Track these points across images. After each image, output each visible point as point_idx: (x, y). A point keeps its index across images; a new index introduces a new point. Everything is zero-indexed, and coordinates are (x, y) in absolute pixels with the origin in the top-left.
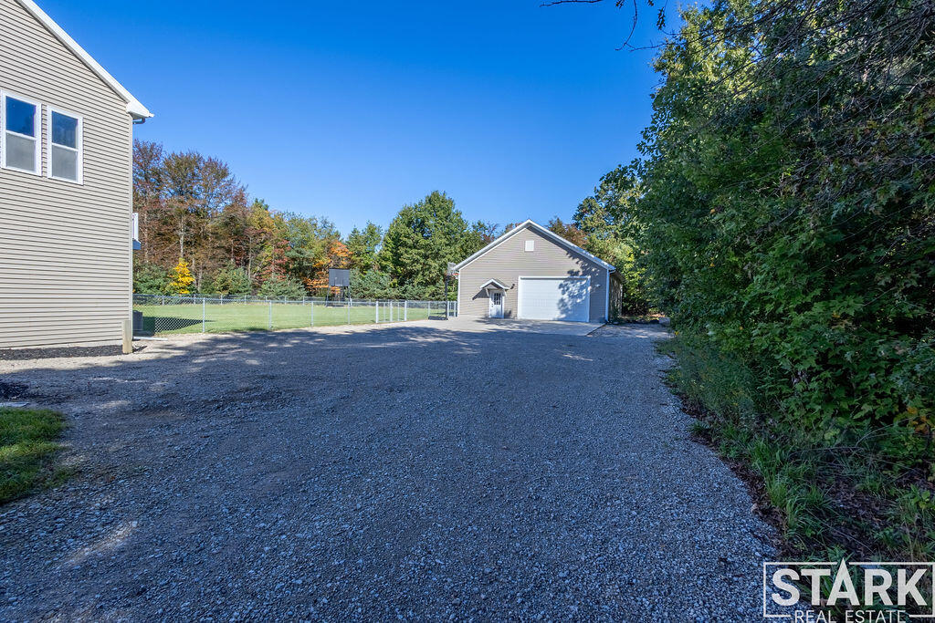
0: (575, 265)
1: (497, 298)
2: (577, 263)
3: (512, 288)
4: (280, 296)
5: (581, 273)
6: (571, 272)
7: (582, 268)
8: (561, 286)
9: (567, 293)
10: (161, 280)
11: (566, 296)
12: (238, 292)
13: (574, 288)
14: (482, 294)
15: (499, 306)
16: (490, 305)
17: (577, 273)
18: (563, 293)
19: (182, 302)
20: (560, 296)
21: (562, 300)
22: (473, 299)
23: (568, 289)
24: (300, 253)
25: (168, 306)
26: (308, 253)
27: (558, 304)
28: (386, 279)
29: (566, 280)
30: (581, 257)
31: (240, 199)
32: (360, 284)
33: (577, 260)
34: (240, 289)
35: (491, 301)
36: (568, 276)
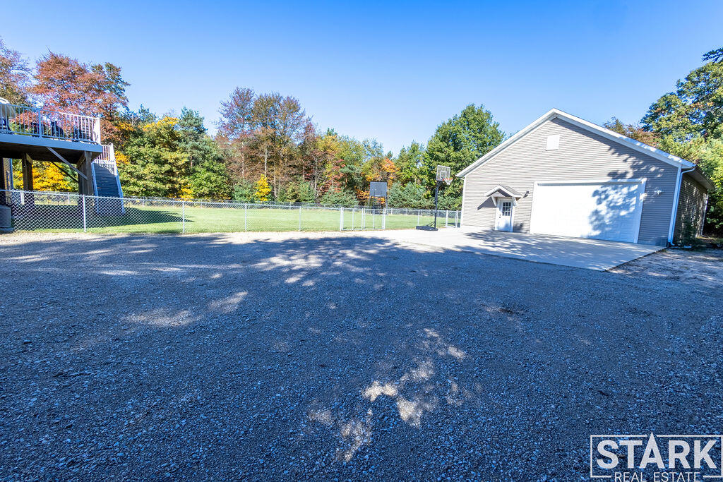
0: (623, 164)
1: (506, 207)
2: (625, 161)
3: (526, 196)
4: (337, 204)
5: (629, 175)
6: (613, 175)
7: (633, 167)
8: (596, 193)
9: (604, 203)
10: (247, 191)
11: (603, 208)
12: (305, 200)
13: (617, 196)
14: (488, 204)
15: (507, 218)
16: (497, 216)
17: (623, 175)
18: (599, 202)
19: (262, 207)
20: (594, 207)
21: (596, 212)
22: (479, 208)
23: (607, 197)
24: (352, 170)
25: (251, 210)
26: (358, 169)
27: (590, 217)
28: (422, 192)
29: (605, 184)
30: (632, 152)
31: (309, 128)
32: (400, 195)
33: (626, 156)
34: (306, 199)
35: (498, 211)
36: (609, 179)
